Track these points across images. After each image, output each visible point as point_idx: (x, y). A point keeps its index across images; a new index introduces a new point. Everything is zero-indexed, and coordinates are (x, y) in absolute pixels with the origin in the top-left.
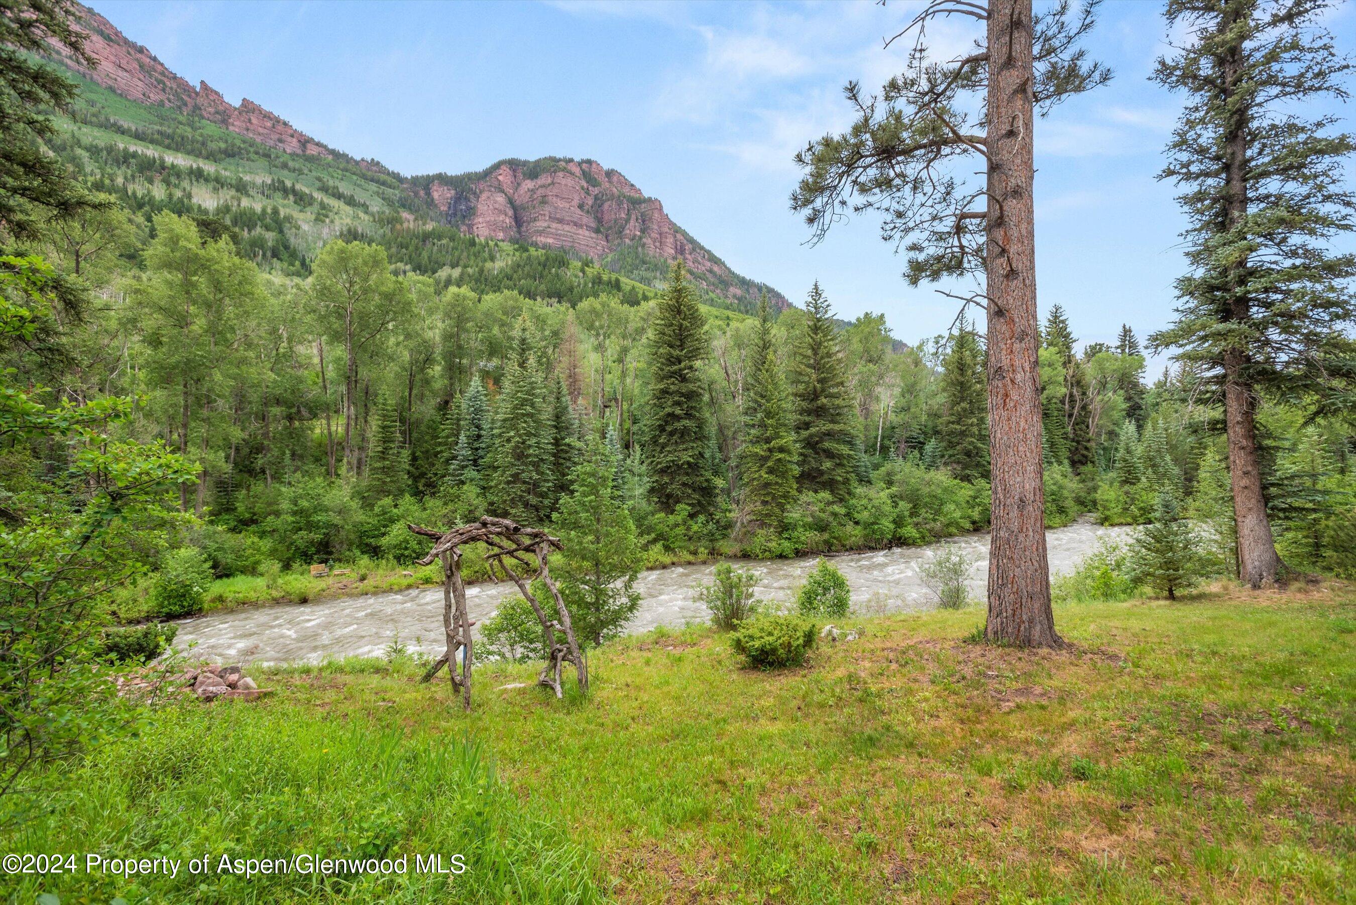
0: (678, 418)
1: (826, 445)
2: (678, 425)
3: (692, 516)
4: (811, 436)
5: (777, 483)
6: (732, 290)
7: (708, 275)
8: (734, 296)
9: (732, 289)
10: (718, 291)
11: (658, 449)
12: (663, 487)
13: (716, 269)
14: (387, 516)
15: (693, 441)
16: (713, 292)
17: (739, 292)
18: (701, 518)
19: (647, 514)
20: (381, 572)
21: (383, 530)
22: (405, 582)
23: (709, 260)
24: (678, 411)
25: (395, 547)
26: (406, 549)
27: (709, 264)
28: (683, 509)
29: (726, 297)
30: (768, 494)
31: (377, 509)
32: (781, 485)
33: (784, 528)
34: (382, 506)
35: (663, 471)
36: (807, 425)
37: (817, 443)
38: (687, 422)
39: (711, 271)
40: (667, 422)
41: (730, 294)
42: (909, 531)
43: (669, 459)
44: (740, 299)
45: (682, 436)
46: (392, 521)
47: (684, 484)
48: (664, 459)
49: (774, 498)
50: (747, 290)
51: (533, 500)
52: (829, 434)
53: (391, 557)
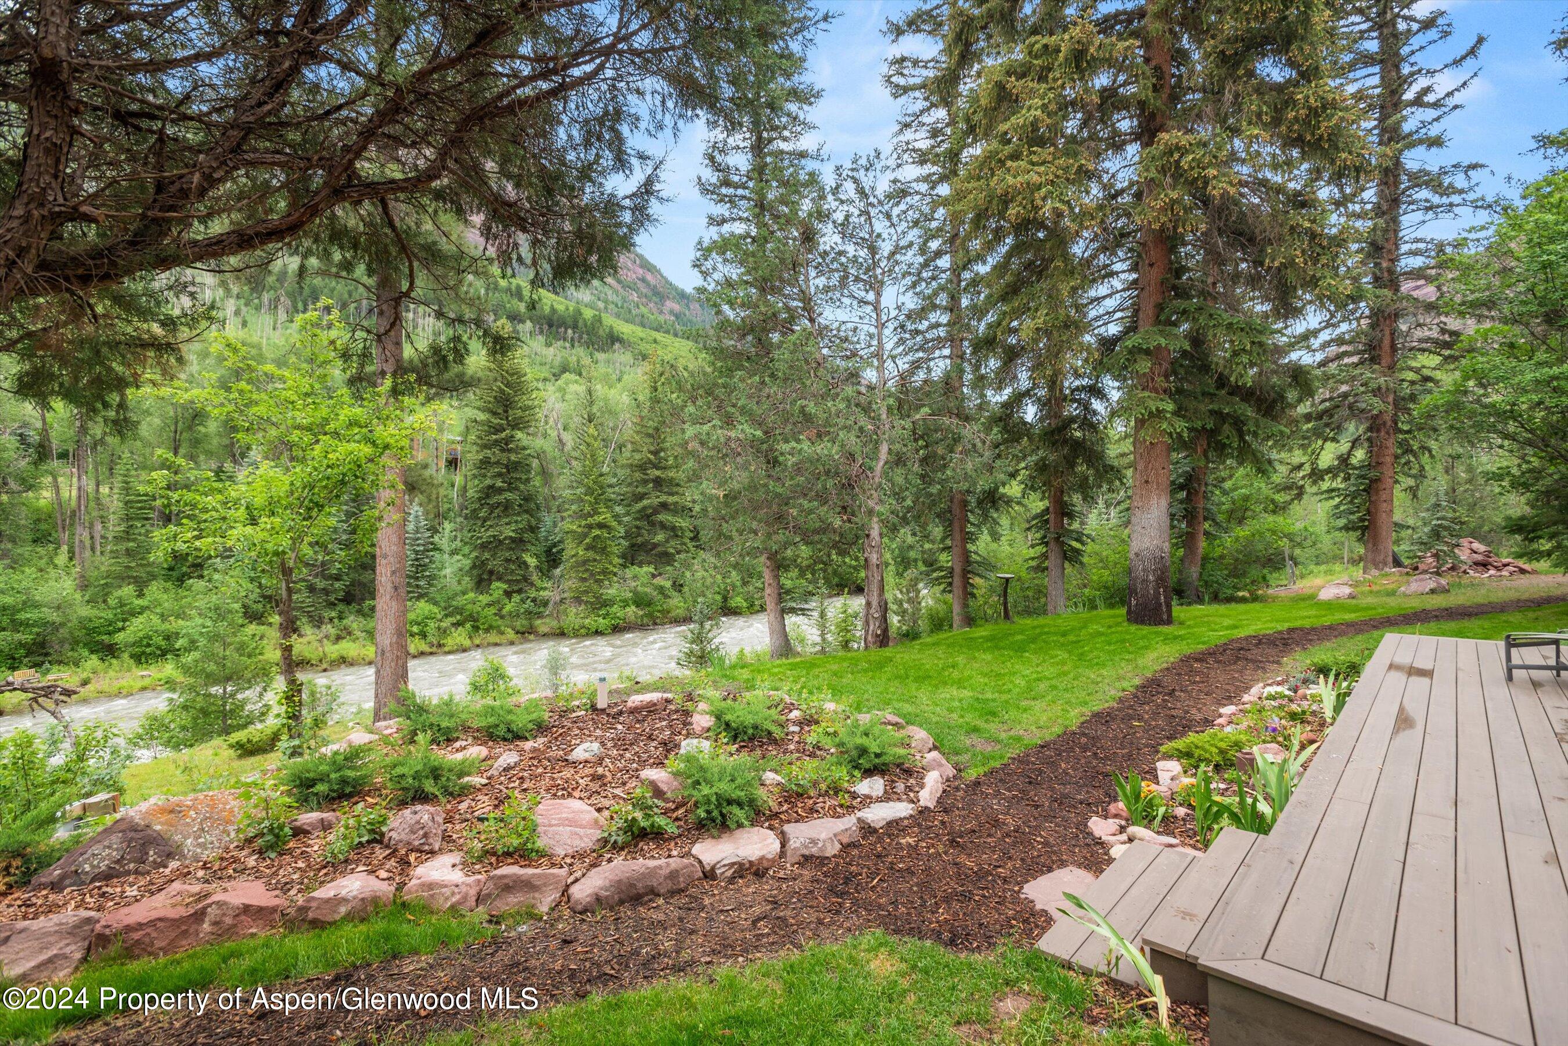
0: (500, 491)
1: (661, 517)
2: (501, 498)
3: (508, 594)
4: (644, 508)
5: (595, 560)
6: (670, 304)
7: (640, 284)
8: (671, 312)
9: (668, 303)
10: (652, 305)
11: (479, 523)
12: (483, 563)
13: (649, 277)
14: (126, 609)
15: (519, 514)
16: (646, 305)
17: (676, 307)
18: (516, 598)
19: (456, 595)
20: (112, 673)
21: (120, 624)
22: (140, 684)
23: (641, 267)
24: (499, 484)
25: (134, 644)
26: (149, 645)
27: (641, 271)
28: (498, 587)
29: (661, 312)
30: (587, 570)
31: (112, 601)
32: (599, 562)
33: (601, 604)
34: (120, 598)
35: (484, 546)
36: (641, 497)
37: (652, 514)
38: (508, 495)
39: (643, 280)
40: (488, 496)
41: (666, 309)
42: (738, 601)
43: (490, 533)
44: (677, 316)
45: (506, 508)
46: (134, 614)
47: (508, 561)
48: (486, 535)
49: (592, 575)
50: (687, 306)
51: (319, 583)
52: (664, 506)
53: (126, 656)
